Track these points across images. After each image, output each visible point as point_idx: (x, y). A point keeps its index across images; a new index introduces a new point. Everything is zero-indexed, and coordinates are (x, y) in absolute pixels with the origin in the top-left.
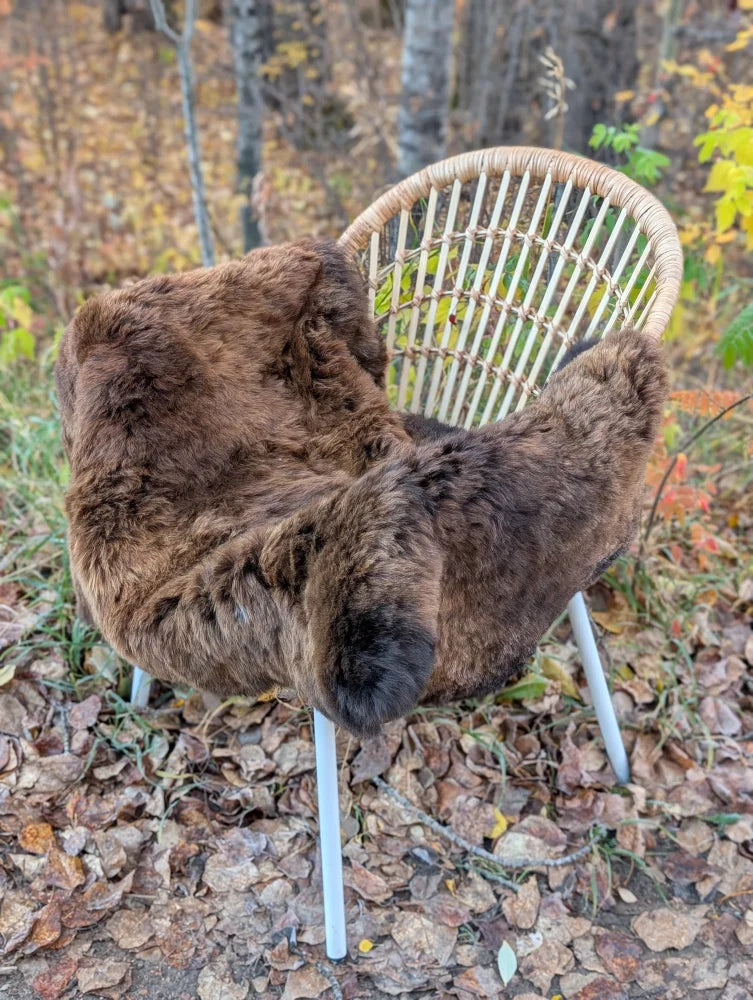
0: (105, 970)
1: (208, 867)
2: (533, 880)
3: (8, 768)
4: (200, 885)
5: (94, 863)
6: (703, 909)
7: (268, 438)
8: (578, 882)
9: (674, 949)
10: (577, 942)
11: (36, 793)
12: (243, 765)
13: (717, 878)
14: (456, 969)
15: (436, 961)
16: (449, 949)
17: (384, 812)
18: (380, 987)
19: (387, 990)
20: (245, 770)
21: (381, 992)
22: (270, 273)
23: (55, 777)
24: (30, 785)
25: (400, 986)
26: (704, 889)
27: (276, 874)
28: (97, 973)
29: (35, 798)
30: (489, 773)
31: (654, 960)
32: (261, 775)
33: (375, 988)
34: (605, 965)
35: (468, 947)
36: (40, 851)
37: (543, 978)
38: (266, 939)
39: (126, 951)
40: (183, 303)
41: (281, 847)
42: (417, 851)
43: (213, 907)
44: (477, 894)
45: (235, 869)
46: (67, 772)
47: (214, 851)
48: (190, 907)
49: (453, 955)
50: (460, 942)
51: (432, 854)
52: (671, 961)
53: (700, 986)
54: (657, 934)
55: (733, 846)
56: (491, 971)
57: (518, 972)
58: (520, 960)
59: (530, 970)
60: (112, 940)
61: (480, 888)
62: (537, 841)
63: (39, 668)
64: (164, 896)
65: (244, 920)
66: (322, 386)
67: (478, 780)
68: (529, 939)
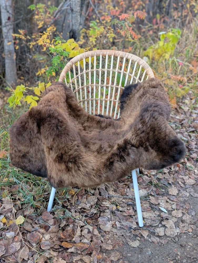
0: (114, 255)
1: (101, 228)
2: (150, 196)
3: (40, 238)
4: (105, 232)
5: (85, 241)
6: (173, 186)
7: (78, 128)
8: (156, 192)
9: (178, 193)
10: (167, 200)
11: (53, 238)
12: (85, 207)
13: (170, 180)
14: (159, 216)
15: (155, 217)
16: (154, 214)
17: (116, 200)
18: (153, 226)
19: (155, 225)
20: (87, 208)
21: (155, 226)
22: (60, 92)
23: (53, 233)
24: (50, 237)
25: (156, 223)
26: (170, 182)
27: (114, 222)
28: (113, 256)
29: (54, 239)
30: (125, 183)
31: (178, 197)
32: (90, 207)
33: (153, 227)
34: (174, 201)
35: (156, 212)
36: (71, 246)
37: (170, 209)
38: (128, 232)
39: (111, 250)
40: (55, 103)
41: (109, 216)
42: (129, 203)
43: (112, 234)
44: (145, 204)
45: (107, 225)
46: (56, 229)
47: (100, 225)
48: (108, 236)
49: (155, 214)
50: (154, 212)
51: (132, 202)
52: (180, 195)
53: (188, 196)
54: (173, 193)
55: (168, 173)
56: (163, 212)
57: (167, 210)
58: (164, 208)
59: (167, 209)
60: (107, 250)
61: (144, 203)
62: (143, 190)
63: (27, 213)
64: (102, 238)
65: (120, 232)
66: (79, 113)
67: (125, 185)
68: (161, 205)
